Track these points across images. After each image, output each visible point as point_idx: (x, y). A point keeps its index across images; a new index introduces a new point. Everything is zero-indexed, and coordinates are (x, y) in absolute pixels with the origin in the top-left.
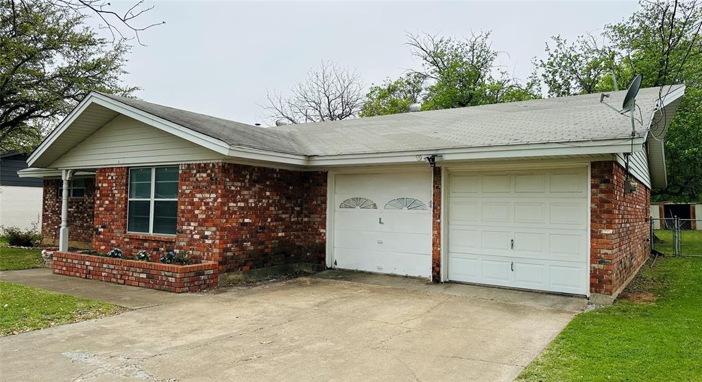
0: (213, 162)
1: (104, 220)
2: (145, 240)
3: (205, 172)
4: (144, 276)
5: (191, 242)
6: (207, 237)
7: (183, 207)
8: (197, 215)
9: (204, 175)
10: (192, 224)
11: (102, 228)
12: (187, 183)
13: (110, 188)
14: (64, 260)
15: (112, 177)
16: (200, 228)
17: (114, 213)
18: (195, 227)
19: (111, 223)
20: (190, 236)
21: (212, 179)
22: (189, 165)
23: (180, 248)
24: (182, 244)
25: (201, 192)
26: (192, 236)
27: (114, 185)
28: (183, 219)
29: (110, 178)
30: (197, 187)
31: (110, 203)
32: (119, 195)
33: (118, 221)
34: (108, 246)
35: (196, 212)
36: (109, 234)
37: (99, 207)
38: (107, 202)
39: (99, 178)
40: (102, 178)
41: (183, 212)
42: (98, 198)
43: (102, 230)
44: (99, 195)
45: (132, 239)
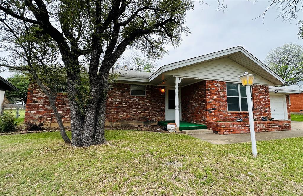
0: (266, 85)
1: (214, 105)
2: (240, 114)
3: (263, 88)
5: (261, 113)
6: (266, 111)
7: (256, 100)
8: (262, 103)
9: (263, 89)
10: (260, 106)
11: (213, 109)
12: (257, 92)
13: (217, 91)
15: (218, 86)
16: (263, 108)
17: (221, 102)
18: (262, 108)
19: (219, 107)
20: (260, 111)
21: (265, 91)
22: (256, 85)
24: (257, 114)
25: (262, 95)
26: (261, 111)
27: (219, 89)
28: (257, 105)
29: (216, 86)
30: (261, 93)
31: (218, 97)
32: (223, 94)
33: (223, 106)
34: (218, 118)
35: (262, 102)
36: (218, 112)
37: (210, 99)
38: (216, 97)
39: (209, 85)
40: (210, 85)
41: (256, 102)
42: (209, 95)
43: (213, 110)
44: (209, 93)
45: (233, 114)
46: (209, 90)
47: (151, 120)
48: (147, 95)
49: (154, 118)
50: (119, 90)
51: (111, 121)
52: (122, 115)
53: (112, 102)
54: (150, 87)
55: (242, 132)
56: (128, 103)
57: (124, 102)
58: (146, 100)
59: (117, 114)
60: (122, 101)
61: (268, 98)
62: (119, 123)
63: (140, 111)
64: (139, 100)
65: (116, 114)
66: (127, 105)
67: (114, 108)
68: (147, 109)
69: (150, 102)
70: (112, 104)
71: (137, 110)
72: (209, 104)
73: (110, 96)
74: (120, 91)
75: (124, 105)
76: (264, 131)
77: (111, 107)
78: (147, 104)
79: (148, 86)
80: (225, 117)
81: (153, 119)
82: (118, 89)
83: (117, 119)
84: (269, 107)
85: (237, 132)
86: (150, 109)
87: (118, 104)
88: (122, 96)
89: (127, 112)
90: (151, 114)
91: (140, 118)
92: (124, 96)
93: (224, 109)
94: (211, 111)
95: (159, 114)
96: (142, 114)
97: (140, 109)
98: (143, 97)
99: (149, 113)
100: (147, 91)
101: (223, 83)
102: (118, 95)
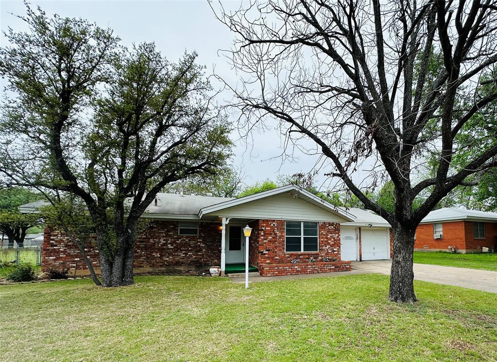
0: (336, 222)
1: (268, 247)
2: (301, 255)
4: (334, 267)
5: (327, 253)
6: (335, 251)
7: (322, 240)
8: (330, 243)
9: (332, 227)
13: (272, 230)
14: (276, 268)
15: (274, 225)
16: (331, 248)
17: (277, 243)
18: (329, 247)
19: (275, 248)
21: (336, 229)
23: (322, 256)
24: (323, 255)
25: (331, 234)
27: (276, 229)
28: (323, 245)
29: (272, 225)
30: (329, 232)
31: (273, 238)
32: (280, 234)
33: (280, 247)
34: (273, 260)
35: (329, 241)
36: (273, 254)
37: (263, 240)
38: (271, 238)
39: (263, 225)
40: (265, 225)
41: (322, 241)
42: (262, 236)
43: (267, 252)
44: (263, 234)
45: (291, 255)
46: (263, 230)
47: (205, 264)
48: (200, 234)
49: (209, 261)
50: (163, 228)
51: (153, 266)
52: (167, 259)
53: (154, 243)
54: (204, 224)
55: (289, 274)
56: (176, 244)
57: (169, 244)
58: (199, 240)
59: (161, 257)
60: (167, 242)
61: (338, 237)
62: (163, 269)
63: (191, 254)
64: (189, 240)
65: (159, 257)
66: (174, 247)
67: (157, 250)
68: (200, 250)
69: (204, 242)
70: (155, 245)
71: (187, 252)
72: (262, 245)
73: (151, 236)
74: (164, 230)
75: (171, 247)
76: (317, 272)
77: (153, 249)
78: (199, 245)
79: (202, 223)
80: (282, 259)
81: (208, 263)
82: (161, 228)
83: (161, 264)
84: (340, 247)
85: (282, 274)
86: (204, 250)
87: (161, 245)
88: (167, 236)
89: (173, 256)
90: (205, 256)
91: (191, 262)
92: (170, 236)
93: (280, 250)
94: (264, 252)
95: (216, 256)
96: (194, 257)
97: (191, 251)
98: (194, 236)
99: (203, 255)
100: (200, 229)
101: (281, 222)
102: (161, 235)
